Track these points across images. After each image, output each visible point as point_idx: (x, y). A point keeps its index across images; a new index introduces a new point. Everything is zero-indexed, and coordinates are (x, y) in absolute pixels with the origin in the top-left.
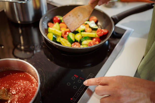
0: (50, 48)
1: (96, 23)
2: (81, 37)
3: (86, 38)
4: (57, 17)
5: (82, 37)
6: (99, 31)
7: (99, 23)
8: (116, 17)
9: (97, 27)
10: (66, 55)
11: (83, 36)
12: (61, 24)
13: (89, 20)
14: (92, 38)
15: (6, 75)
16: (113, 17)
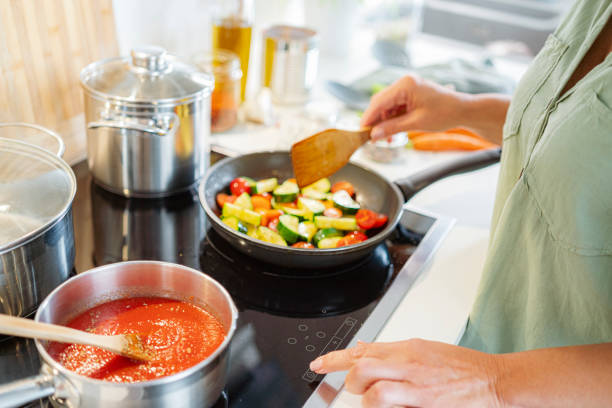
0: (229, 259)
1: (354, 197)
2: (315, 229)
3: (328, 232)
4: (242, 180)
5: (319, 230)
6: (362, 216)
7: (360, 198)
8: (409, 182)
9: (356, 206)
10: (275, 275)
11: (321, 226)
12: (255, 199)
13: (330, 191)
14: (345, 233)
15: (134, 307)
16: (399, 182)
